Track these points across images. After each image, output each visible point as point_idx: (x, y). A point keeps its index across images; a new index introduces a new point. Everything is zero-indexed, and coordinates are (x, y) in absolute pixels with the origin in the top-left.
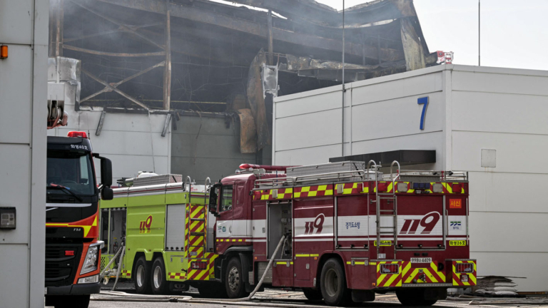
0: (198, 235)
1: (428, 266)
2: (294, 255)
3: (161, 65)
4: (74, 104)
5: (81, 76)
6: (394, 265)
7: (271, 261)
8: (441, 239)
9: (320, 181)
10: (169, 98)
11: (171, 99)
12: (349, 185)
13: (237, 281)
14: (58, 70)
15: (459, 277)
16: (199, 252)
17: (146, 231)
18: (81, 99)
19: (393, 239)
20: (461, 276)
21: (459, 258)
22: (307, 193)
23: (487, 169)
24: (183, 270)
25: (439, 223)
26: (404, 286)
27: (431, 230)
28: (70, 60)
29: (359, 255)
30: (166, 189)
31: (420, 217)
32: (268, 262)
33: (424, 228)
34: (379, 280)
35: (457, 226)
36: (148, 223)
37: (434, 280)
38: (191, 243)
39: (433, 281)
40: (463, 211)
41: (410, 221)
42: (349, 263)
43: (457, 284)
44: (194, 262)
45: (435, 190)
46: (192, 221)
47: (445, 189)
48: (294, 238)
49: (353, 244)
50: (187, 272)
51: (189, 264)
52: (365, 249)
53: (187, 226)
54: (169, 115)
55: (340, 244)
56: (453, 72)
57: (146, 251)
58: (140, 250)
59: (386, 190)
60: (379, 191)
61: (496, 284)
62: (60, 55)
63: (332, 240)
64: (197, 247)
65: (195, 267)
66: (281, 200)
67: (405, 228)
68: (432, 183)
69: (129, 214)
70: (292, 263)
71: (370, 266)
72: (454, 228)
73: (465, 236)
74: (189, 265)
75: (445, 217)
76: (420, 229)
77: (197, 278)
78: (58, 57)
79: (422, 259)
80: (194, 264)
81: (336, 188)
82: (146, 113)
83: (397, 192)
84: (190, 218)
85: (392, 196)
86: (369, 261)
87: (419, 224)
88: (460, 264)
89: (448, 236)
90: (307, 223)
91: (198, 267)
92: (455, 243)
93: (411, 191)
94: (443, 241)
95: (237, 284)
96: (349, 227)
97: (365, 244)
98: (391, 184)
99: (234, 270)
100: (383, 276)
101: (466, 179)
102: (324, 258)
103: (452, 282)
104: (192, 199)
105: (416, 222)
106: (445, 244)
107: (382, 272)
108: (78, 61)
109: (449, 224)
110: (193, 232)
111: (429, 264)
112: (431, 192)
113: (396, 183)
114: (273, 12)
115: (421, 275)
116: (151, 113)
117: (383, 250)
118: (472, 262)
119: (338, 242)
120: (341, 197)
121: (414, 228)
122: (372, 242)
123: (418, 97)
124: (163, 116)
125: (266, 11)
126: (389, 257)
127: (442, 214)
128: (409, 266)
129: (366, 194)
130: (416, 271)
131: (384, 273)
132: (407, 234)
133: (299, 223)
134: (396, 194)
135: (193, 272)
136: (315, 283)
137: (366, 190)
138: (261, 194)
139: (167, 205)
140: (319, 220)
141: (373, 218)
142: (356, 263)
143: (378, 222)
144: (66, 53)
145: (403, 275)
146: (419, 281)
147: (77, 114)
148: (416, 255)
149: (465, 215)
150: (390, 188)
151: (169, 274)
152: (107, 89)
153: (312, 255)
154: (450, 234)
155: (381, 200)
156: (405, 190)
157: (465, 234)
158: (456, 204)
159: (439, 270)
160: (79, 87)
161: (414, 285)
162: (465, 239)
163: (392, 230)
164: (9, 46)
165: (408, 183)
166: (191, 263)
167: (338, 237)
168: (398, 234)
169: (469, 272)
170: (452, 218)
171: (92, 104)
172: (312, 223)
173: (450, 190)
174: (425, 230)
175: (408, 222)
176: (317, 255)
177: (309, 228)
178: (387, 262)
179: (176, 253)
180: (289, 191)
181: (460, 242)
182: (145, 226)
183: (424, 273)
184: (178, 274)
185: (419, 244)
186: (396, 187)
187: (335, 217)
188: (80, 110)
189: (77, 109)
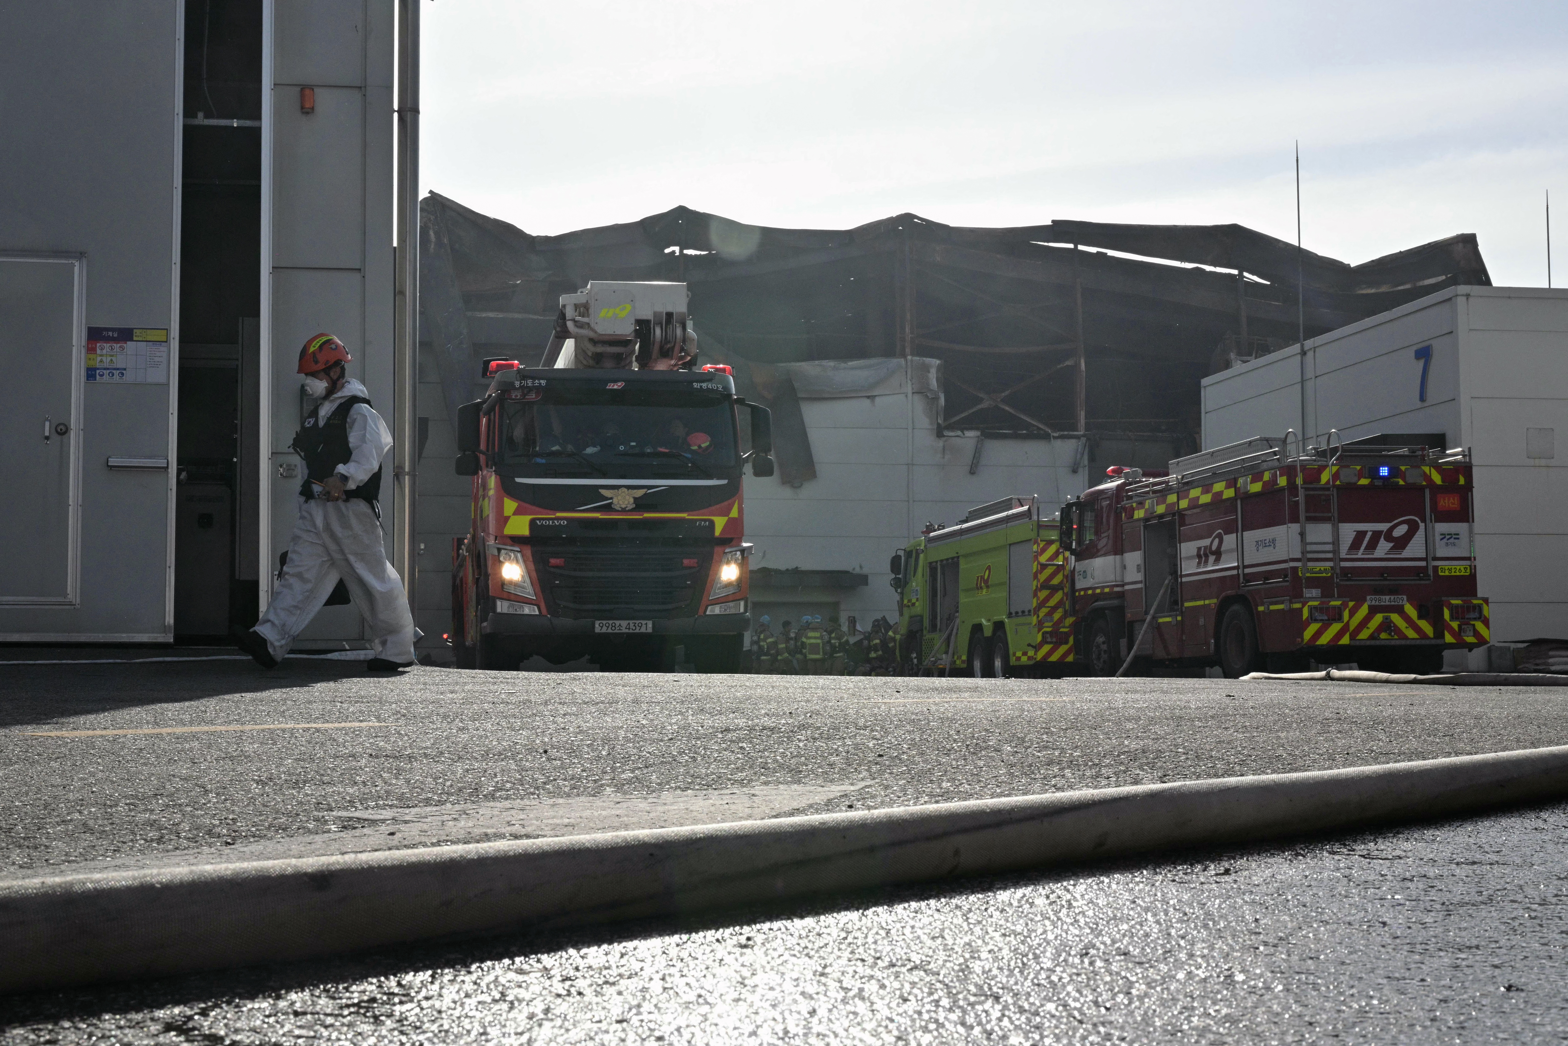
0: (1054, 589)
1: (1400, 610)
2: (1182, 605)
3: (1069, 363)
4: (935, 427)
5: (945, 384)
6: (1334, 607)
7: (1149, 618)
8: (1423, 564)
9: (1216, 475)
10: (1083, 414)
11: (1086, 418)
12: (1258, 477)
13: (1105, 656)
14: (909, 377)
15: (1456, 628)
16: (1057, 616)
17: (985, 590)
18: (945, 420)
19: (1331, 564)
20: (1460, 626)
21: (1456, 596)
22: (1198, 498)
23: (1537, 462)
24: (1029, 645)
25: (1419, 536)
26: (1353, 643)
27: (1403, 547)
28: (928, 360)
29: (1273, 595)
30: (1008, 519)
31: (1384, 527)
32: (1145, 620)
33: (1391, 545)
34: (1308, 634)
35: (1452, 540)
36: (986, 577)
37: (1411, 634)
38: (1042, 604)
39: (1410, 636)
40: (1464, 514)
41: (1365, 533)
42: (1261, 609)
43: (1453, 641)
44: (1047, 632)
45: (1410, 480)
46: (1044, 567)
47: (1428, 478)
48: (1182, 576)
49: (1267, 575)
50: (1037, 648)
51: (1040, 634)
52: (1284, 581)
53: (1036, 576)
54: (1084, 440)
55: (1249, 578)
56: (1471, 299)
57: (984, 621)
58: (976, 621)
59: (1319, 480)
60: (1305, 482)
61: (1551, 653)
62: (912, 354)
63: (1235, 572)
64: (1054, 609)
65: (1049, 640)
66: (1161, 516)
67: (1355, 545)
68: (1403, 468)
69: (963, 565)
70: (1179, 618)
71: (1292, 611)
72: (1447, 544)
73: (1469, 559)
74: (1039, 638)
75: (1430, 525)
76: (1383, 547)
77: (1054, 658)
78: (909, 357)
79: (1388, 597)
80: (1048, 636)
81: (1239, 485)
82: (1046, 437)
83: (1338, 483)
84: (1039, 563)
85: (1328, 489)
86: (1291, 602)
87: (1382, 539)
88: (1457, 606)
89: (1435, 559)
90: (1199, 549)
91: (1054, 640)
92: (1450, 570)
93: (1364, 482)
94: (1427, 567)
95: (1104, 662)
96: (1260, 548)
97: (1283, 573)
98: (1328, 470)
99: (1100, 639)
100: (1313, 628)
101: (1467, 459)
102: (1224, 605)
103: (1443, 637)
104: (1042, 532)
105: (1377, 535)
106: (1431, 572)
107: (1312, 619)
108: (938, 362)
109: (1438, 537)
110: (1045, 585)
111: (1402, 606)
112: (1401, 483)
113: (1335, 469)
114: (1245, 274)
115: (1387, 625)
116: (1055, 438)
117: (1314, 582)
118: (1481, 602)
119: (1244, 574)
120: (1246, 497)
121: (1373, 545)
122: (1295, 569)
123: (1415, 348)
124: (1074, 441)
125: (1235, 272)
126: (1327, 594)
127: (1424, 520)
128: (1364, 611)
129: (1282, 489)
130: (1379, 618)
131: (1316, 621)
132: (1360, 555)
133: (1188, 549)
134: (1338, 488)
135: (1046, 648)
136: (1212, 647)
137: (1282, 481)
138: (1133, 510)
139: (1010, 545)
140: (1216, 541)
141: (1295, 528)
142: (1272, 607)
143: (1302, 534)
144: (922, 351)
145: (1352, 628)
146: (1383, 636)
147: (941, 443)
148: (1378, 591)
149: (1468, 521)
150: (1325, 477)
151: (1014, 654)
152: (984, 405)
153: (1207, 602)
154: (1438, 555)
155: (1306, 496)
156: (1353, 480)
157: (1465, 554)
158: (1449, 502)
159: (1420, 617)
160: (942, 401)
161: (1373, 643)
162: (1468, 563)
163: (1329, 547)
164: (317, 90)
165: (1358, 468)
166: (1043, 633)
167: (1245, 567)
168: (1343, 555)
169: (1475, 619)
170: (1442, 527)
171: (964, 425)
172: (1205, 547)
173: (1437, 478)
174: (1392, 548)
175: (1361, 535)
176: (1215, 601)
177: (1202, 556)
178: (1322, 603)
179: (1021, 620)
180: (1172, 498)
181: (1460, 569)
182: (984, 583)
183: (1392, 622)
184: (1025, 654)
185: (1382, 571)
186: (1336, 476)
187: (1239, 534)
188: (944, 436)
189: (940, 434)
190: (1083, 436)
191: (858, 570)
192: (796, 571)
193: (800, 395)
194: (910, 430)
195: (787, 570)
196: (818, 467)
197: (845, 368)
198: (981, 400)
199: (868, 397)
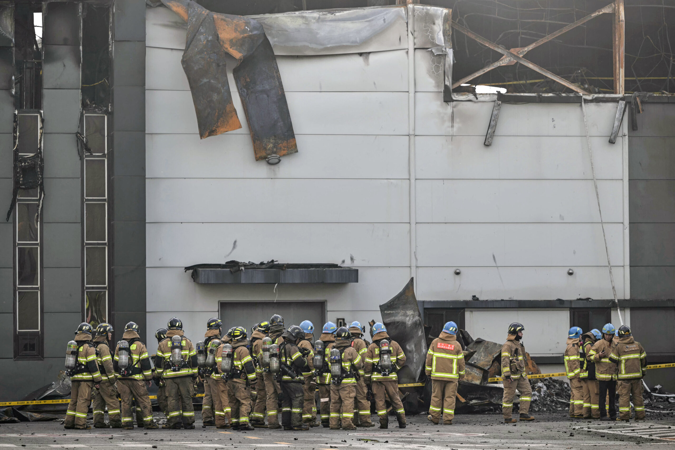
3: (606, 10)
4: (442, 90)
5: (454, 37)
11: (626, 75)
14: (410, 29)
18: (453, 81)
54: (622, 103)
62: (414, 3)
78: (410, 6)
82: (578, 100)
116: (586, 101)
147: (449, 109)
152: (504, 62)
160: (450, 58)
188: (453, 101)
189: (448, 99)
190: (623, 99)
191: (348, 264)
192: (272, 265)
193: (276, 53)
194: (412, 94)
195: (262, 264)
196: (299, 140)
197: (332, 21)
198: (499, 56)
199: (361, 54)
